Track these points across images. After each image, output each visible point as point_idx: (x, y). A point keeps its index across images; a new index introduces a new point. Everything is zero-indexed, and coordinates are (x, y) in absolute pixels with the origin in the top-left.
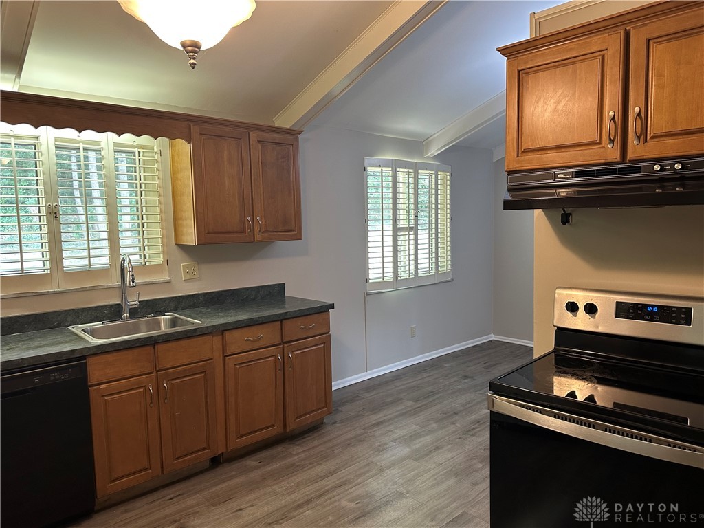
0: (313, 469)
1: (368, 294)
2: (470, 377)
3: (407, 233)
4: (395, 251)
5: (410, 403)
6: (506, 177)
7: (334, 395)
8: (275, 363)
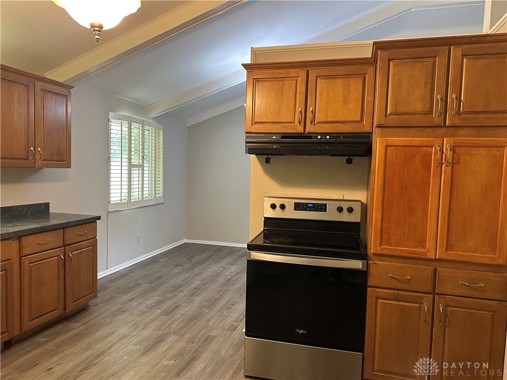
0: (96, 333)
1: (109, 212)
2: (180, 265)
3: (138, 169)
4: (130, 181)
5: (147, 285)
6: (244, 135)
7: (98, 282)
8: (58, 261)
